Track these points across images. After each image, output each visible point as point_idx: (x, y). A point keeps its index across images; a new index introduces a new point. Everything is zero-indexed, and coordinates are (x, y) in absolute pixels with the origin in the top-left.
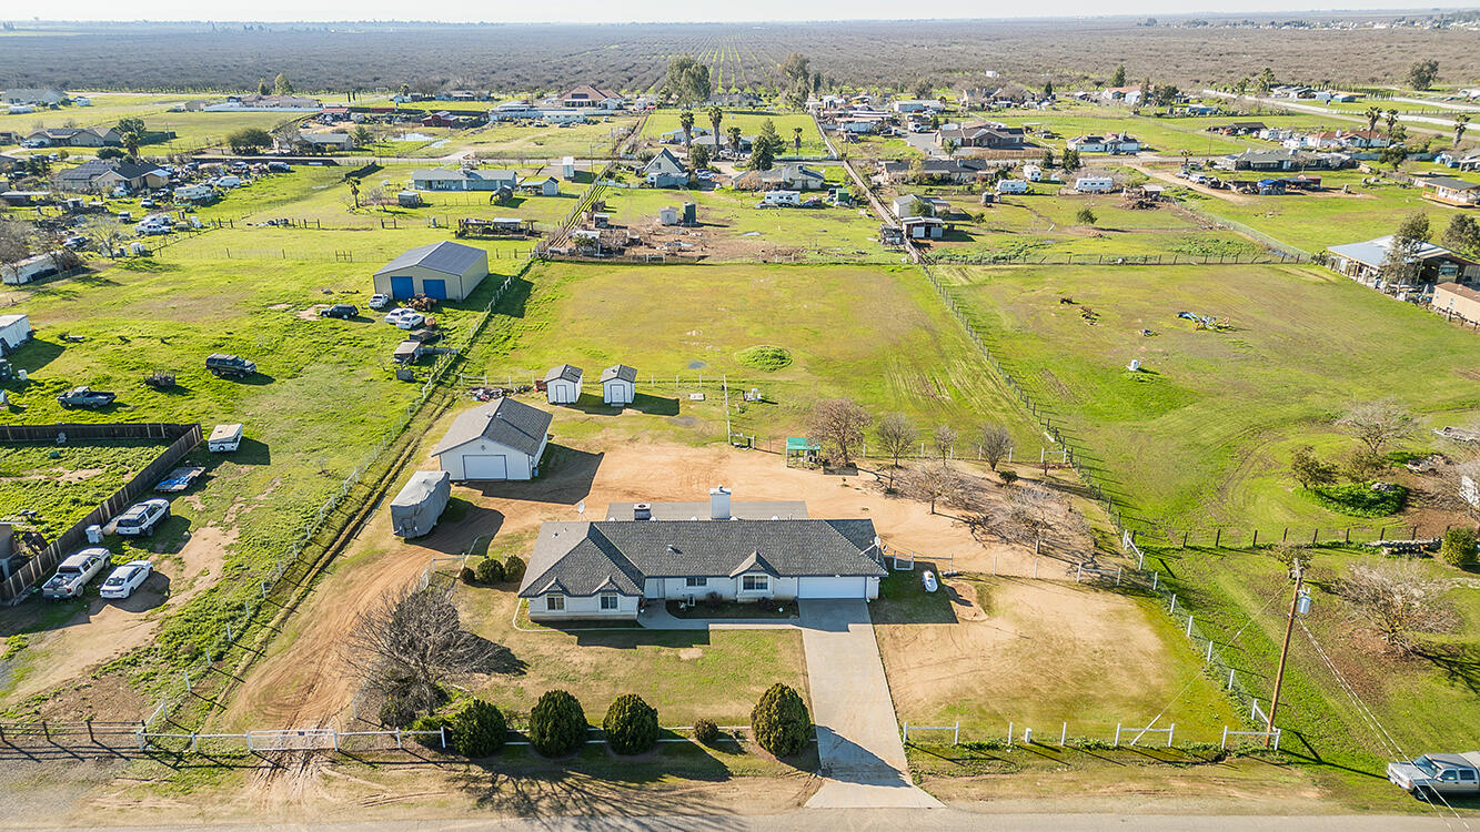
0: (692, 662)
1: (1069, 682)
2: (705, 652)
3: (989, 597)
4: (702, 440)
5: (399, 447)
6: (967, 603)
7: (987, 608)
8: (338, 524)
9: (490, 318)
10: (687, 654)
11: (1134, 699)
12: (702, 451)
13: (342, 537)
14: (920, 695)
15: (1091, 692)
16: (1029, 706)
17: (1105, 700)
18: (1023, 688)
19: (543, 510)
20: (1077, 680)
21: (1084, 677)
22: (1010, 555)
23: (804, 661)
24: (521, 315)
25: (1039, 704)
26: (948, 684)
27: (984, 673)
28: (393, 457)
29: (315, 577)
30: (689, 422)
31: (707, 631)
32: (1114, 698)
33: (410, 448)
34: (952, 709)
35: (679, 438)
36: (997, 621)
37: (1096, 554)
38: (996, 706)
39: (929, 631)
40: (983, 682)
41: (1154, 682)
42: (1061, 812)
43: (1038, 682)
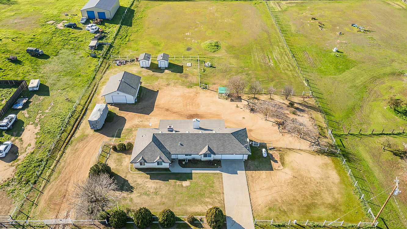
0: (187, 187)
1: (309, 197)
2: (191, 183)
3: (283, 158)
4: (190, 85)
5: (92, 87)
6: (276, 162)
7: (283, 164)
8: (72, 123)
9: (121, 27)
10: (186, 183)
11: (330, 204)
12: (191, 90)
13: (74, 128)
14: (260, 203)
15: (316, 201)
16: (295, 208)
17: (320, 205)
18: (294, 200)
19: (139, 117)
20: (311, 196)
21: (315, 194)
22: (291, 139)
23: (223, 187)
24: (131, 26)
25: (299, 207)
26: (269, 198)
27: (281, 193)
28: (90, 92)
29: (65, 146)
30: (187, 76)
31: (191, 173)
32: (323, 204)
33: (95, 88)
34: (270, 209)
35: (183, 84)
36: (286, 170)
37: (319, 137)
38: (284, 208)
39: (263, 174)
40: (281, 197)
41: (337, 196)
43: (299, 197)
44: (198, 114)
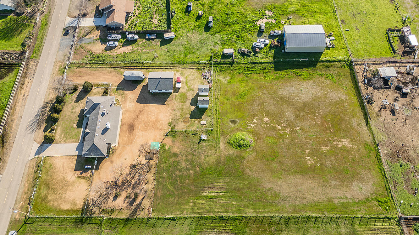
0: (72, 125)
1: (54, 187)
2: (75, 128)
3: (84, 179)
4: (172, 125)
6: (81, 173)
7: (79, 177)
8: (132, 65)
10: (75, 126)
11: (47, 197)
12: (165, 125)
14: (56, 161)
15: (50, 190)
16: (48, 178)
17: (48, 191)
18: (53, 178)
20: (54, 188)
21: (55, 191)
23: (69, 143)
25: (49, 180)
26: (57, 166)
27: (59, 172)
28: (165, 66)
29: (113, 67)
31: (82, 128)
32: (48, 194)
34: (51, 165)
35: (174, 120)
36: (74, 178)
38: (50, 172)
39: (74, 165)
40: (56, 172)
41: (52, 203)
42: (23, 176)
43: (54, 181)
44: (134, 131)
